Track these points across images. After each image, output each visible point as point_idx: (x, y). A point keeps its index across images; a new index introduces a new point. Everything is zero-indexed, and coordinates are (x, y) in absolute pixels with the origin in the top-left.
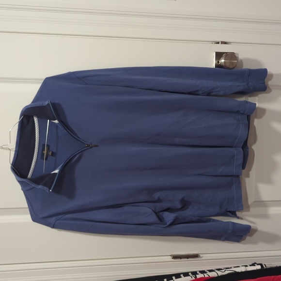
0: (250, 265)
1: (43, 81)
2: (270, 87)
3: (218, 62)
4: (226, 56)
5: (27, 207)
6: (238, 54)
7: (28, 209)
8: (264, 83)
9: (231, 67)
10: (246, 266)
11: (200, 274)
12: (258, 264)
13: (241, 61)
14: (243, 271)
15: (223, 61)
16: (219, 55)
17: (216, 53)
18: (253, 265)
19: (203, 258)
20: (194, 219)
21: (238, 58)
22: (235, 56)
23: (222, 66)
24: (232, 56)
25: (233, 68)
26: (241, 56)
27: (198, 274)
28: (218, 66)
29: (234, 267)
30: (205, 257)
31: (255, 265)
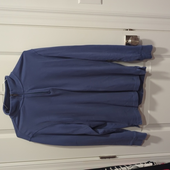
0: (146, 163)
1: (21, 54)
2: (154, 56)
3: (128, 41)
4: (132, 38)
5: (14, 128)
6: (139, 37)
7: (14, 130)
8: (151, 54)
9: (135, 45)
10: (144, 163)
11: (116, 168)
12: (151, 162)
13: (141, 41)
14: (142, 167)
15: (130, 41)
16: (128, 37)
17: (126, 36)
18: (148, 163)
19: (118, 158)
20: (114, 130)
21: (139, 39)
22: (138, 38)
23: (130, 44)
24: (136, 38)
25: (136, 45)
26: (141, 38)
27: (115, 169)
28: (127, 44)
29: (137, 164)
30: (120, 157)
31: (149, 163)
